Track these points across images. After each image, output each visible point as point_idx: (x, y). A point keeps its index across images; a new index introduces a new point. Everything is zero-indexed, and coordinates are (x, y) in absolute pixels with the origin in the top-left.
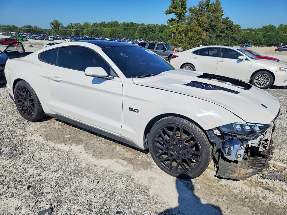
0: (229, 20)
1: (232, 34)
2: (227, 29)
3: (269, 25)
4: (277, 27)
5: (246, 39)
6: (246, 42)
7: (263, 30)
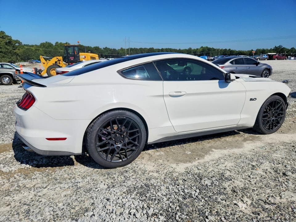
0: (5, 35)
1: (14, 50)
2: (6, 44)
3: (46, 42)
4: (54, 45)
5: (27, 55)
6: (29, 58)
7: (42, 46)
